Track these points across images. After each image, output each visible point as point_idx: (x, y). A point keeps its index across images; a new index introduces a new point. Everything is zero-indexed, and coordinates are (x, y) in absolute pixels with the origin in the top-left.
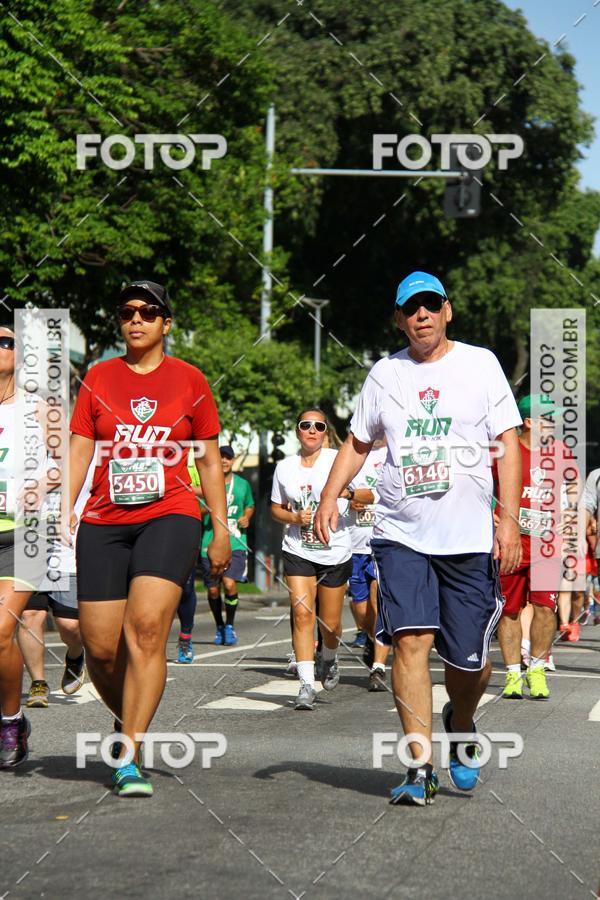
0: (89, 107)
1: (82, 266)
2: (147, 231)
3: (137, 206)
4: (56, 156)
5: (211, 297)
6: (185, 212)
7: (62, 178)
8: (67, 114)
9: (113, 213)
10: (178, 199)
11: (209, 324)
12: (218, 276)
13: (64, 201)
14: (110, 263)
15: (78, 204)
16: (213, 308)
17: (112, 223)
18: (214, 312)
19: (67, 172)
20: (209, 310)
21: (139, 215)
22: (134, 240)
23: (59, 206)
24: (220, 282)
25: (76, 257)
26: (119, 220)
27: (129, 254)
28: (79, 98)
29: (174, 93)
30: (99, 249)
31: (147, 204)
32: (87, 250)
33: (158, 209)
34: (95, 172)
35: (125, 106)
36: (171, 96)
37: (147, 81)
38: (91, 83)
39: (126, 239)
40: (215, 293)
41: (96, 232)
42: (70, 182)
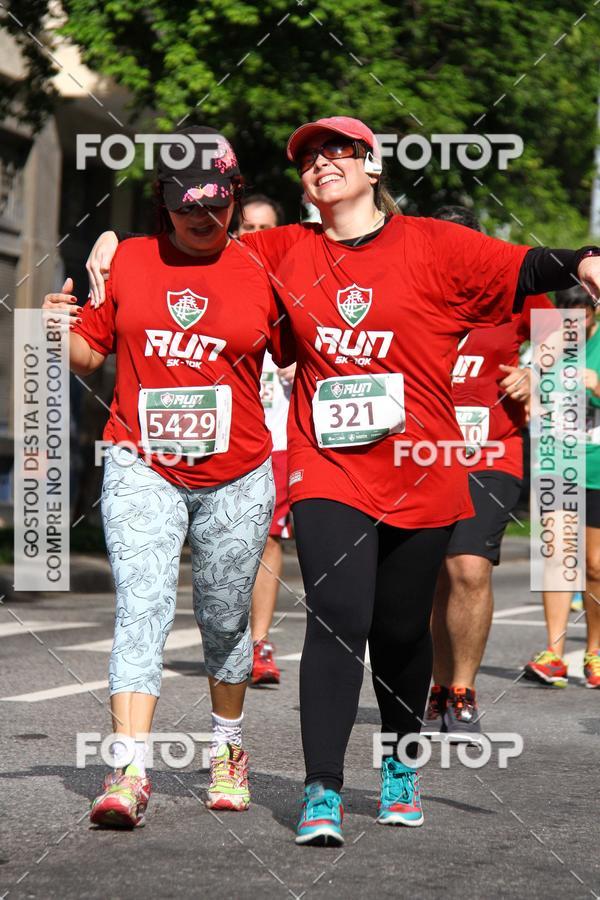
2: (458, 101)
3: (447, 71)
5: (534, 183)
6: (505, 78)
9: (419, 79)
10: (497, 62)
11: (529, 215)
12: (543, 158)
15: (378, 69)
16: (535, 197)
17: (417, 93)
18: (535, 201)
20: (528, 200)
21: (450, 82)
22: (443, 113)
23: (355, 71)
24: (544, 166)
26: (426, 88)
31: (458, 69)
33: (472, 74)
39: (434, 111)
40: (539, 178)
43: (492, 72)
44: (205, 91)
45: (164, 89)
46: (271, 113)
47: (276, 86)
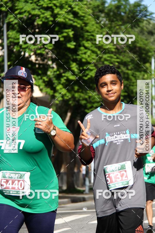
43: (128, 86)
44: (65, 94)
45: (57, 94)
46: (81, 98)
47: (82, 92)
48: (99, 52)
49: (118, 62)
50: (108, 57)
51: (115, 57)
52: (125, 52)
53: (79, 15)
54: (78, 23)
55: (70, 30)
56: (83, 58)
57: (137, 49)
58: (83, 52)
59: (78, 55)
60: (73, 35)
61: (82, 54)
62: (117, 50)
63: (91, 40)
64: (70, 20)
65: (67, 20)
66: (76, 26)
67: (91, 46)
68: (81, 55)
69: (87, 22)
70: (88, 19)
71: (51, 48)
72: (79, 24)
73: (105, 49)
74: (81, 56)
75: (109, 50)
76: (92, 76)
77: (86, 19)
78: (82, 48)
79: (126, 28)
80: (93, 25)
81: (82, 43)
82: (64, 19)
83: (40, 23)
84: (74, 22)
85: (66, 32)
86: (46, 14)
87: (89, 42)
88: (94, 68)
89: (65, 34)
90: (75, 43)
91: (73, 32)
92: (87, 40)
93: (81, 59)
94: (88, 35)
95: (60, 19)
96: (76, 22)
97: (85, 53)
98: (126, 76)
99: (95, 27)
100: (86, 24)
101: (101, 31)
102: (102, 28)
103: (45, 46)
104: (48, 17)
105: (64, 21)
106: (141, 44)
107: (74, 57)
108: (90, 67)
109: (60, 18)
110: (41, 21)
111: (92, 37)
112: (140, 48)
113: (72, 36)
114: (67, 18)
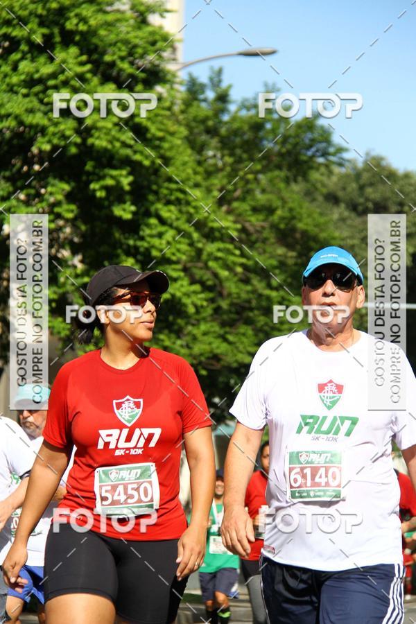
0: (211, 264)
1: (204, 368)
4: (187, 295)
7: (191, 310)
8: (196, 267)
13: (193, 325)
14: (224, 367)
19: (196, 306)
25: (200, 363)
27: (236, 361)
28: (204, 257)
29: (270, 253)
30: (216, 358)
32: (208, 358)
34: (214, 306)
35: (235, 264)
36: (267, 255)
37: (252, 245)
38: (211, 248)
41: (214, 346)
42: (198, 312)
48: (196, 236)
49: (242, 265)
50: (219, 250)
51: (237, 252)
52: (265, 241)
53: (149, 136)
54: (145, 156)
55: (124, 172)
56: (153, 247)
57: (298, 236)
58: (154, 232)
59: (142, 239)
60: (130, 184)
61: (152, 236)
62: (243, 236)
63: (178, 202)
64: (125, 145)
65: (118, 144)
66: (139, 164)
67: (178, 219)
68: (148, 239)
69: (168, 154)
70: (171, 148)
71: (70, 216)
72: (147, 157)
73: (212, 229)
74: (149, 243)
75: (224, 231)
76: (173, 296)
77: (166, 145)
78: (153, 221)
79: (271, 181)
80: (185, 164)
81: (153, 209)
82: (111, 142)
83: (47, 147)
84: (135, 152)
85: (112, 177)
86: (62, 127)
87: (172, 208)
88: (182, 274)
89: (110, 182)
90: (133, 208)
91: (131, 178)
92: (168, 203)
93: (148, 251)
94: (171, 191)
95: (99, 142)
96: (141, 153)
97: (160, 235)
98: (264, 303)
99: (190, 171)
100: (167, 161)
101: (204, 184)
102: (209, 174)
103: (57, 210)
104: (68, 133)
105: (109, 146)
106: (307, 224)
107: (131, 242)
108: (172, 271)
109: (98, 138)
110: (49, 142)
111: (181, 196)
112: (305, 233)
113: (127, 188)
114: (118, 140)
